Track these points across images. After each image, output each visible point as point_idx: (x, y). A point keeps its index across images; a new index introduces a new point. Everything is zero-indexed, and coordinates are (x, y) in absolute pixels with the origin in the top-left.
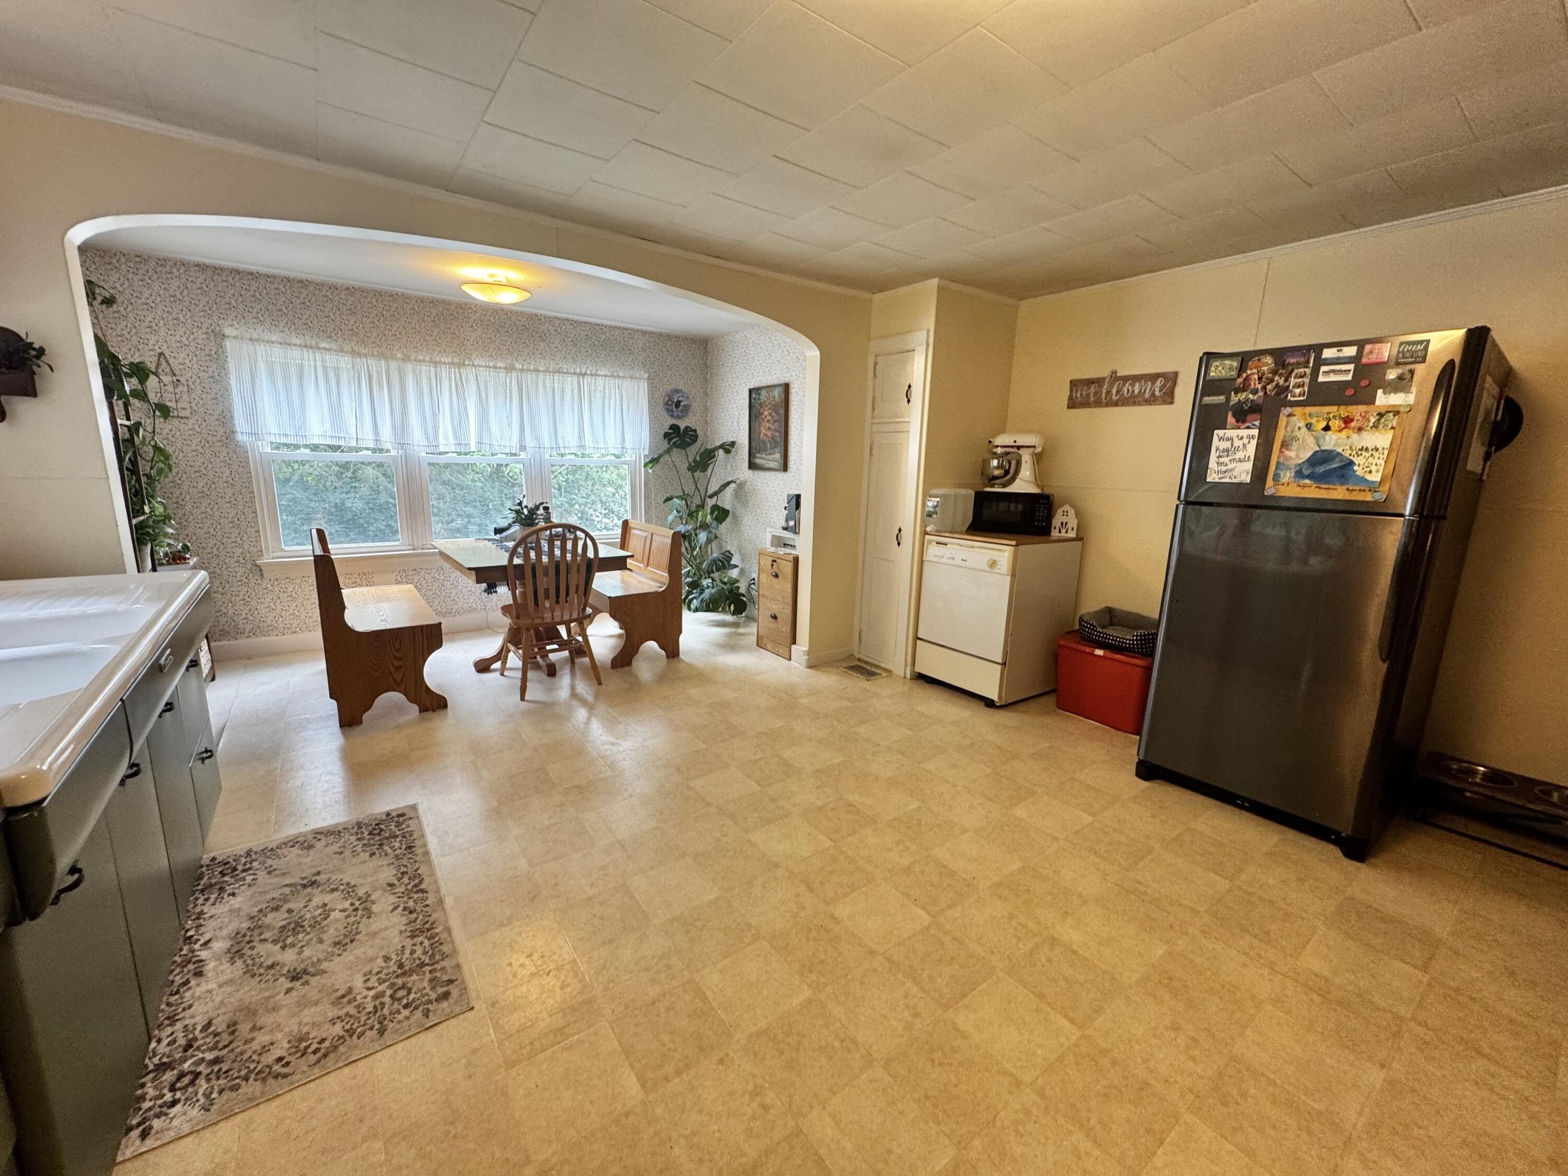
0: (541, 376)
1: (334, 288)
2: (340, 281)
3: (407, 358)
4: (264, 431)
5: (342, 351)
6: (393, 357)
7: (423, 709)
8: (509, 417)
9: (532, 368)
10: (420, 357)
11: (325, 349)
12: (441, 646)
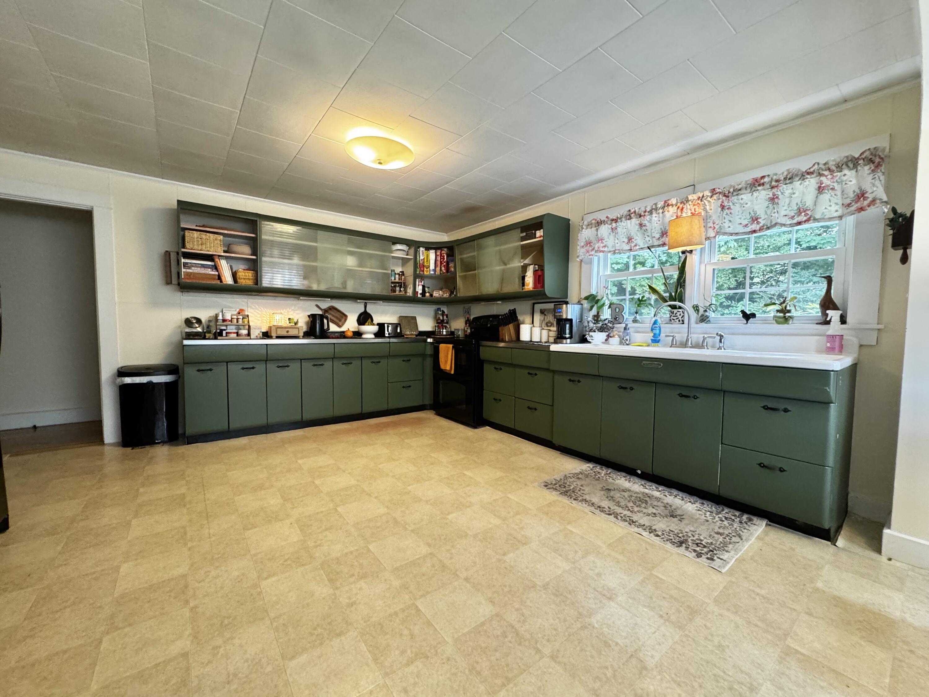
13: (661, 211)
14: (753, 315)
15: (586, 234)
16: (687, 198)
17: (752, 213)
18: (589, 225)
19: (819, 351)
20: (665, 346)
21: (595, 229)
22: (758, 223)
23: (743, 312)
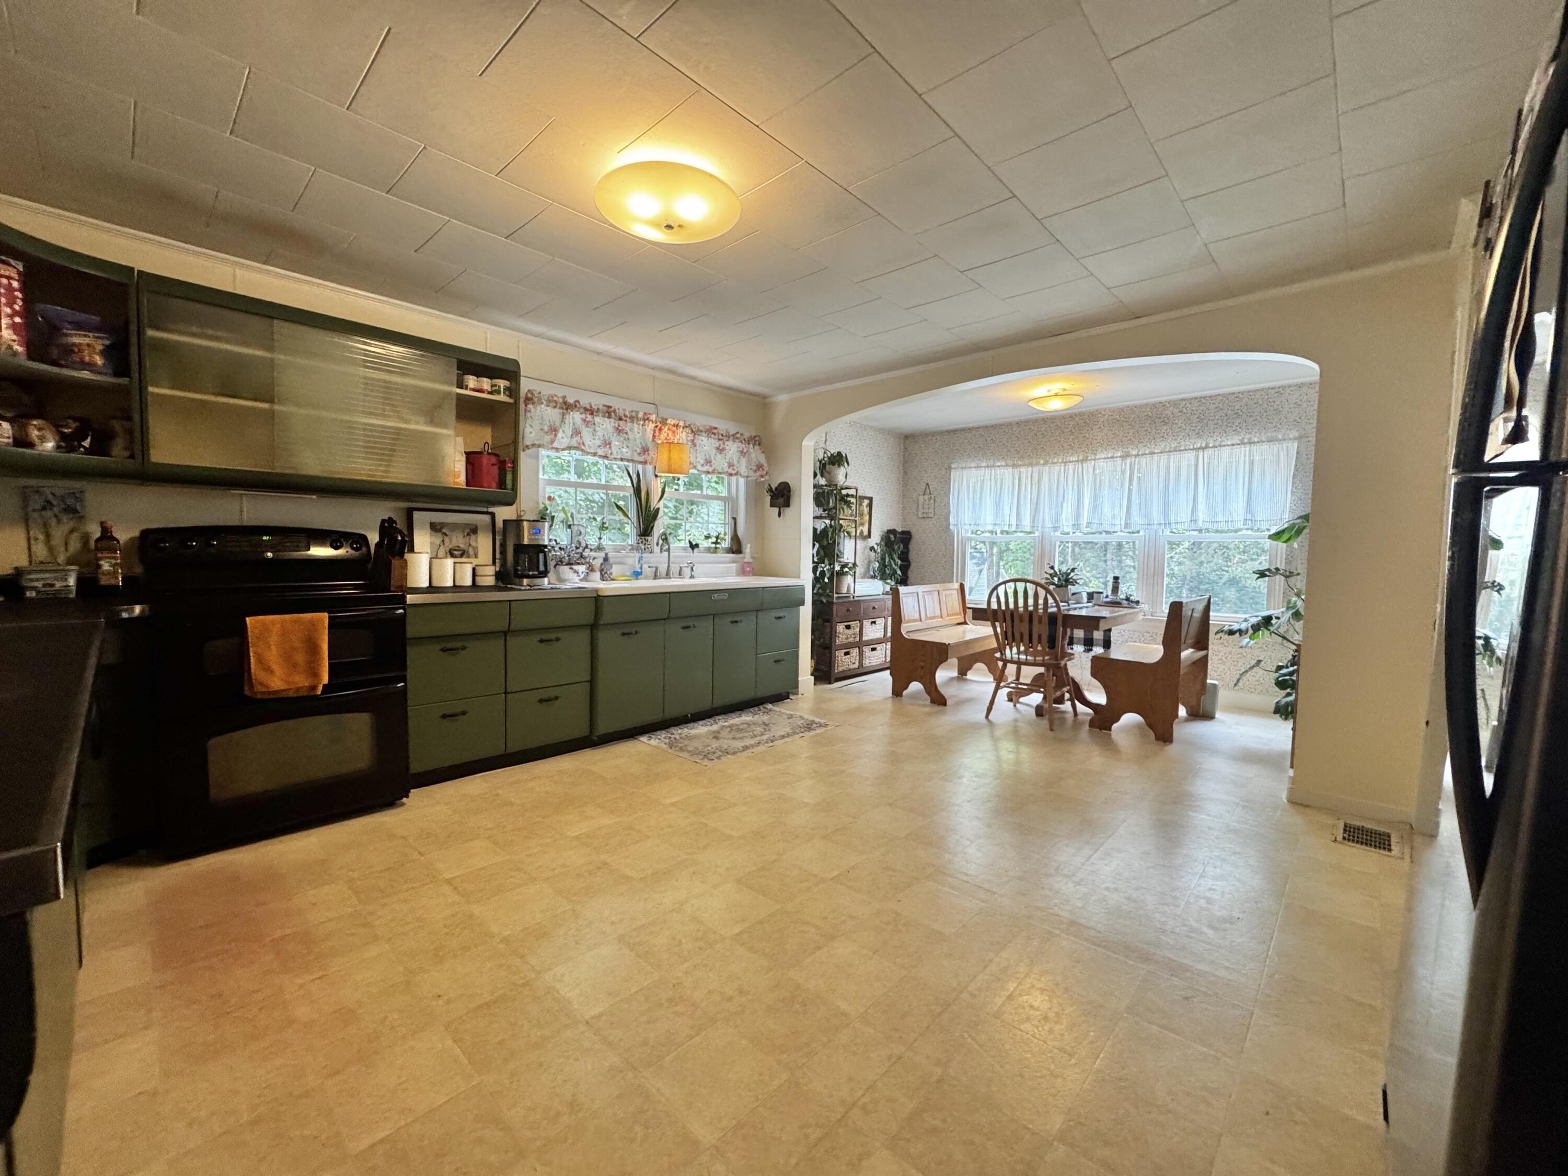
0: (1156, 457)
1: (1009, 425)
2: (1010, 420)
3: (1046, 463)
4: (963, 522)
5: (1007, 465)
6: (1037, 464)
7: (933, 701)
8: (1121, 499)
9: (1147, 452)
10: (1055, 460)
11: (999, 466)
12: (946, 660)
13: (642, 422)
14: (697, 546)
15: (546, 414)
16: (666, 420)
17: (707, 456)
18: (551, 402)
19: (738, 575)
20: (647, 578)
21: (561, 411)
22: (711, 466)
23: (690, 542)
